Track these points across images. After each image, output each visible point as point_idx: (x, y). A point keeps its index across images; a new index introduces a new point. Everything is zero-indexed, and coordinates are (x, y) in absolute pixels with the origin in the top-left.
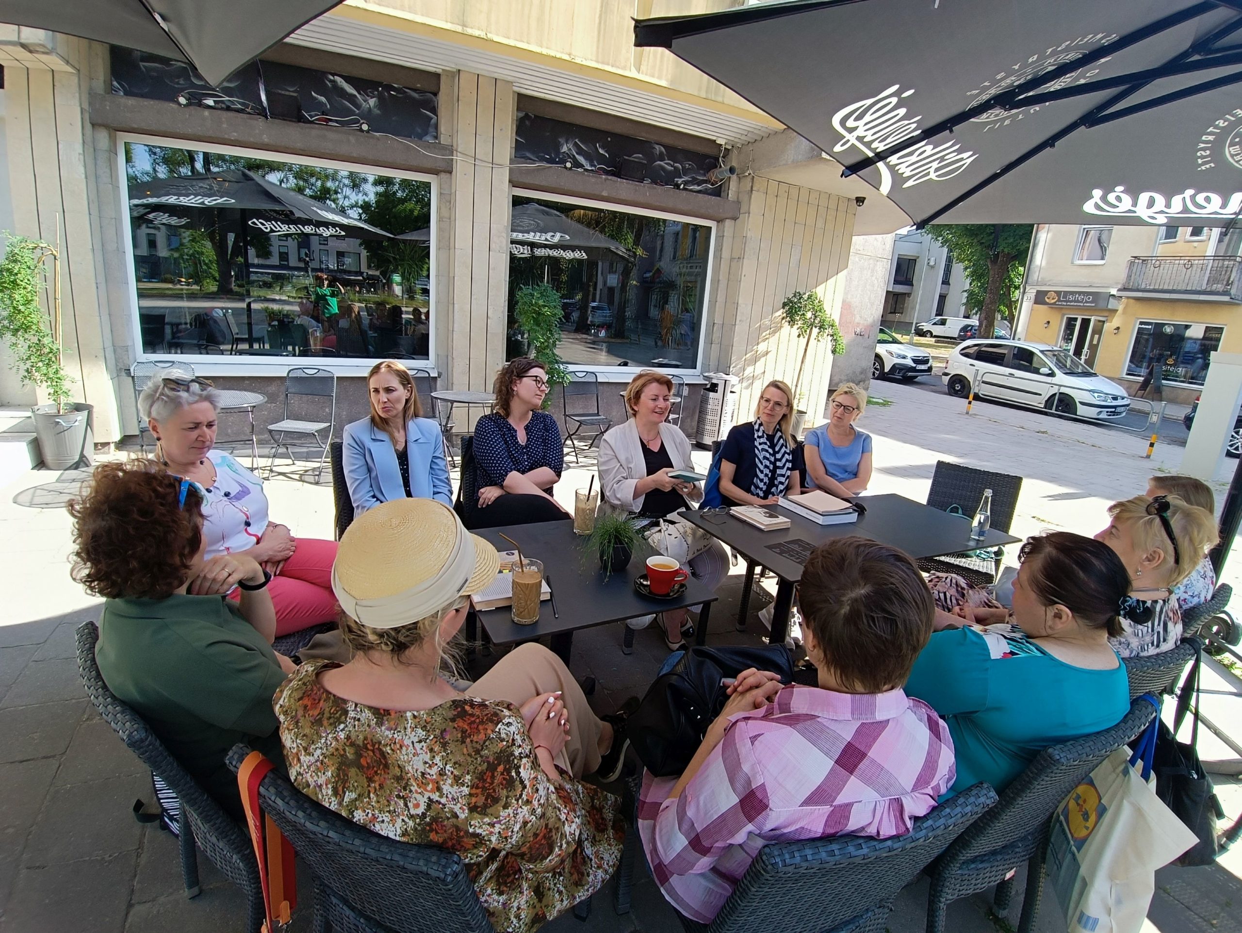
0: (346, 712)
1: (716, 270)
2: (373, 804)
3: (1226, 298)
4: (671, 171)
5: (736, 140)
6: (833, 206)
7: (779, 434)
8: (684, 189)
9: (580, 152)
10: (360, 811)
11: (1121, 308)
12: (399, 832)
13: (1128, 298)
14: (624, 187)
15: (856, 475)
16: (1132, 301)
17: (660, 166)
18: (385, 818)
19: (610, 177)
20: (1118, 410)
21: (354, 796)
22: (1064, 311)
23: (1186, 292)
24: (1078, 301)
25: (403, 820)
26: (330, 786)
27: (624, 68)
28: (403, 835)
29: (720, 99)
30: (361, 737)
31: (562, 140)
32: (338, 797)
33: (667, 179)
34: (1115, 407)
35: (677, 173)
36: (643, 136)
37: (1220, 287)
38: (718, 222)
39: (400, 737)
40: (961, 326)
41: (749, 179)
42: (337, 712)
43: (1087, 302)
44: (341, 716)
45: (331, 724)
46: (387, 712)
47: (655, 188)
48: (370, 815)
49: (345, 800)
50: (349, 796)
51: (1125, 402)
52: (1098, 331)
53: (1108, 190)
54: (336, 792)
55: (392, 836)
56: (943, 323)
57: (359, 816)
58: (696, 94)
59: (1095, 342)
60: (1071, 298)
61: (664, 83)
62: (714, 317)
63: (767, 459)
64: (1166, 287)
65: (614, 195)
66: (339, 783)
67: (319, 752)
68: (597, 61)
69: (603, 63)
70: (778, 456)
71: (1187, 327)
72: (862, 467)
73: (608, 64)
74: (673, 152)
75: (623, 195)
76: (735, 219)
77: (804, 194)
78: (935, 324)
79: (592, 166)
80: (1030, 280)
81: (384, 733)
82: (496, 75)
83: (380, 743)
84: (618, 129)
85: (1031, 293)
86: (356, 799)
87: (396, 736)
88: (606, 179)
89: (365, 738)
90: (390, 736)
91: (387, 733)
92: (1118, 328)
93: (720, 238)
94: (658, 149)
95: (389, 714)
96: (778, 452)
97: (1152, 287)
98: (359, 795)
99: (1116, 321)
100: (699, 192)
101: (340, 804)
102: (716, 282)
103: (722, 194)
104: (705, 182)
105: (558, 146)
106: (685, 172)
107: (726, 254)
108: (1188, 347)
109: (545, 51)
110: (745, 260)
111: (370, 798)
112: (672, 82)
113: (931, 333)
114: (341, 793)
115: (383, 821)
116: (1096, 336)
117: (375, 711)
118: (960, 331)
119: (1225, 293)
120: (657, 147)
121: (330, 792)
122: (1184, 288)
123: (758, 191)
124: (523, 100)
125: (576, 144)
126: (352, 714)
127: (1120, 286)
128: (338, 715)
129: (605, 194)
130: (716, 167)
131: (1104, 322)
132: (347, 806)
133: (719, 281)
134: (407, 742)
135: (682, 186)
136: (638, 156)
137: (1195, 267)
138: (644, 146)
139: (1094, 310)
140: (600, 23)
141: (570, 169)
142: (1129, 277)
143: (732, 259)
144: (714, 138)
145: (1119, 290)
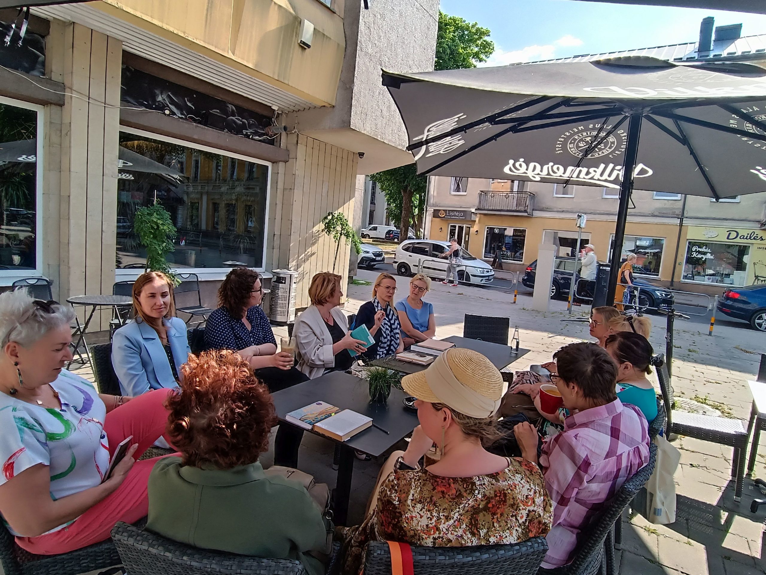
0: (474, 484)
1: (274, 197)
2: (498, 529)
3: (526, 214)
4: (240, 124)
5: (286, 108)
6: (345, 157)
7: (389, 308)
8: (252, 139)
9: (173, 102)
10: (492, 537)
11: (477, 220)
12: (516, 538)
13: (480, 214)
14: (210, 133)
15: (428, 328)
16: (482, 216)
17: (232, 120)
18: (507, 534)
19: (199, 125)
20: (490, 278)
21: (485, 531)
22: (449, 222)
23: (508, 211)
24: (456, 216)
25: (516, 530)
26: (468, 533)
27: (224, 50)
28: (518, 539)
29: (286, 82)
30: (492, 492)
31: (157, 92)
32: (476, 536)
33: (237, 130)
34: (489, 276)
35: (244, 127)
36: (220, 97)
37: (522, 208)
38: (273, 163)
39: (512, 482)
40: (386, 231)
41: (295, 136)
42: (469, 485)
43: (460, 216)
44: (472, 487)
45: (469, 494)
46: (497, 474)
47: (232, 136)
48: (498, 537)
49: (482, 535)
50: (483, 532)
51: (493, 273)
52: (468, 233)
53: (516, 161)
54: (473, 534)
55: (513, 542)
56: (375, 229)
57: (492, 540)
58: (271, 76)
59: (467, 239)
60: (452, 214)
61: (250, 66)
62: (274, 230)
63: (387, 324)
64: (498, 208)
65: (202, 138)
66: (473, 528)
67: (457, 514)
68: (204, 41)
69: (208, 43)
70: (392, 322)
71: (505, 229)
72: (430, 321)
73: (213, 45)
74: (241, 111)
75: (209, 139)
76: (286, 162)
77: (329, 148)
78: (370, 230)
79: (182, 114)
80: (429, 203)
81: (502, 484)
82: (108, 33)
83: (504, 490)
84: (202, 89)
85: (431, 210)
86: (488, 532)
87: (509, 482)
88: (196, 126)
89: (495, 492)
90: (507, 484)
91: (504, 483)
92: (477, 231)
93: (276, 174)
94: (231, 107)
95: (499, 474)
96: (392, 319)
97: (491, 208)
98: (488, 529)
99: (475, 228)
100: (260, 141)
101: (479, 539)
102: (274, 205)
103: (275, 143)
104: (263, 134)
105: (154, 97)
106: (250, 126)
107: (280, 185)
108: (507, 240)
109: (165, 27)
110: (295, 191)
111: (494, 527)
112: (256, 65)
113: (369, 236)
114: (477, 533)
115: (506, 537)
116: (467, 236)
117: (492, 476)
118: (386, 234)
119: (525, 211)
120: (230, 106)
121: (469, 536)
122: (506, 209)
123: (301, 144)
124: (127, 56)
125: (169, 96)
126: (478, 483)
127: (476, 208)
128: (470, 487)
129: (196, 137)
130: (271, 125)
131: (469, 228)
132: (484, 538)
133: (276, 204)
134: (517, 483)
135: (251, 137)
136: (216, 111)
137: (510, 198)
138: (221, 105)
139: (465, 221)
140: (207, 15)
141: (169, 115)
142: (480, 202)
143: (284, 189)
144: (270, 105)
145: (476, 210)
